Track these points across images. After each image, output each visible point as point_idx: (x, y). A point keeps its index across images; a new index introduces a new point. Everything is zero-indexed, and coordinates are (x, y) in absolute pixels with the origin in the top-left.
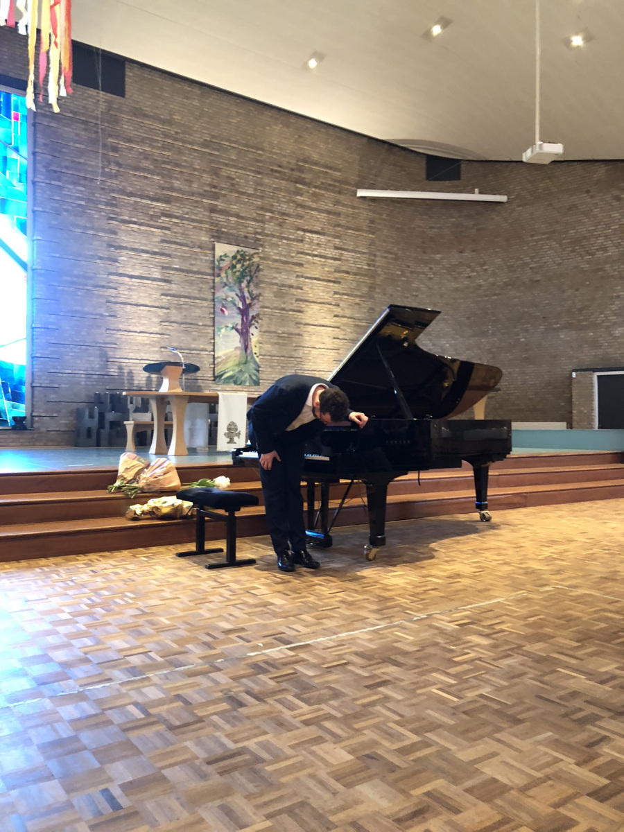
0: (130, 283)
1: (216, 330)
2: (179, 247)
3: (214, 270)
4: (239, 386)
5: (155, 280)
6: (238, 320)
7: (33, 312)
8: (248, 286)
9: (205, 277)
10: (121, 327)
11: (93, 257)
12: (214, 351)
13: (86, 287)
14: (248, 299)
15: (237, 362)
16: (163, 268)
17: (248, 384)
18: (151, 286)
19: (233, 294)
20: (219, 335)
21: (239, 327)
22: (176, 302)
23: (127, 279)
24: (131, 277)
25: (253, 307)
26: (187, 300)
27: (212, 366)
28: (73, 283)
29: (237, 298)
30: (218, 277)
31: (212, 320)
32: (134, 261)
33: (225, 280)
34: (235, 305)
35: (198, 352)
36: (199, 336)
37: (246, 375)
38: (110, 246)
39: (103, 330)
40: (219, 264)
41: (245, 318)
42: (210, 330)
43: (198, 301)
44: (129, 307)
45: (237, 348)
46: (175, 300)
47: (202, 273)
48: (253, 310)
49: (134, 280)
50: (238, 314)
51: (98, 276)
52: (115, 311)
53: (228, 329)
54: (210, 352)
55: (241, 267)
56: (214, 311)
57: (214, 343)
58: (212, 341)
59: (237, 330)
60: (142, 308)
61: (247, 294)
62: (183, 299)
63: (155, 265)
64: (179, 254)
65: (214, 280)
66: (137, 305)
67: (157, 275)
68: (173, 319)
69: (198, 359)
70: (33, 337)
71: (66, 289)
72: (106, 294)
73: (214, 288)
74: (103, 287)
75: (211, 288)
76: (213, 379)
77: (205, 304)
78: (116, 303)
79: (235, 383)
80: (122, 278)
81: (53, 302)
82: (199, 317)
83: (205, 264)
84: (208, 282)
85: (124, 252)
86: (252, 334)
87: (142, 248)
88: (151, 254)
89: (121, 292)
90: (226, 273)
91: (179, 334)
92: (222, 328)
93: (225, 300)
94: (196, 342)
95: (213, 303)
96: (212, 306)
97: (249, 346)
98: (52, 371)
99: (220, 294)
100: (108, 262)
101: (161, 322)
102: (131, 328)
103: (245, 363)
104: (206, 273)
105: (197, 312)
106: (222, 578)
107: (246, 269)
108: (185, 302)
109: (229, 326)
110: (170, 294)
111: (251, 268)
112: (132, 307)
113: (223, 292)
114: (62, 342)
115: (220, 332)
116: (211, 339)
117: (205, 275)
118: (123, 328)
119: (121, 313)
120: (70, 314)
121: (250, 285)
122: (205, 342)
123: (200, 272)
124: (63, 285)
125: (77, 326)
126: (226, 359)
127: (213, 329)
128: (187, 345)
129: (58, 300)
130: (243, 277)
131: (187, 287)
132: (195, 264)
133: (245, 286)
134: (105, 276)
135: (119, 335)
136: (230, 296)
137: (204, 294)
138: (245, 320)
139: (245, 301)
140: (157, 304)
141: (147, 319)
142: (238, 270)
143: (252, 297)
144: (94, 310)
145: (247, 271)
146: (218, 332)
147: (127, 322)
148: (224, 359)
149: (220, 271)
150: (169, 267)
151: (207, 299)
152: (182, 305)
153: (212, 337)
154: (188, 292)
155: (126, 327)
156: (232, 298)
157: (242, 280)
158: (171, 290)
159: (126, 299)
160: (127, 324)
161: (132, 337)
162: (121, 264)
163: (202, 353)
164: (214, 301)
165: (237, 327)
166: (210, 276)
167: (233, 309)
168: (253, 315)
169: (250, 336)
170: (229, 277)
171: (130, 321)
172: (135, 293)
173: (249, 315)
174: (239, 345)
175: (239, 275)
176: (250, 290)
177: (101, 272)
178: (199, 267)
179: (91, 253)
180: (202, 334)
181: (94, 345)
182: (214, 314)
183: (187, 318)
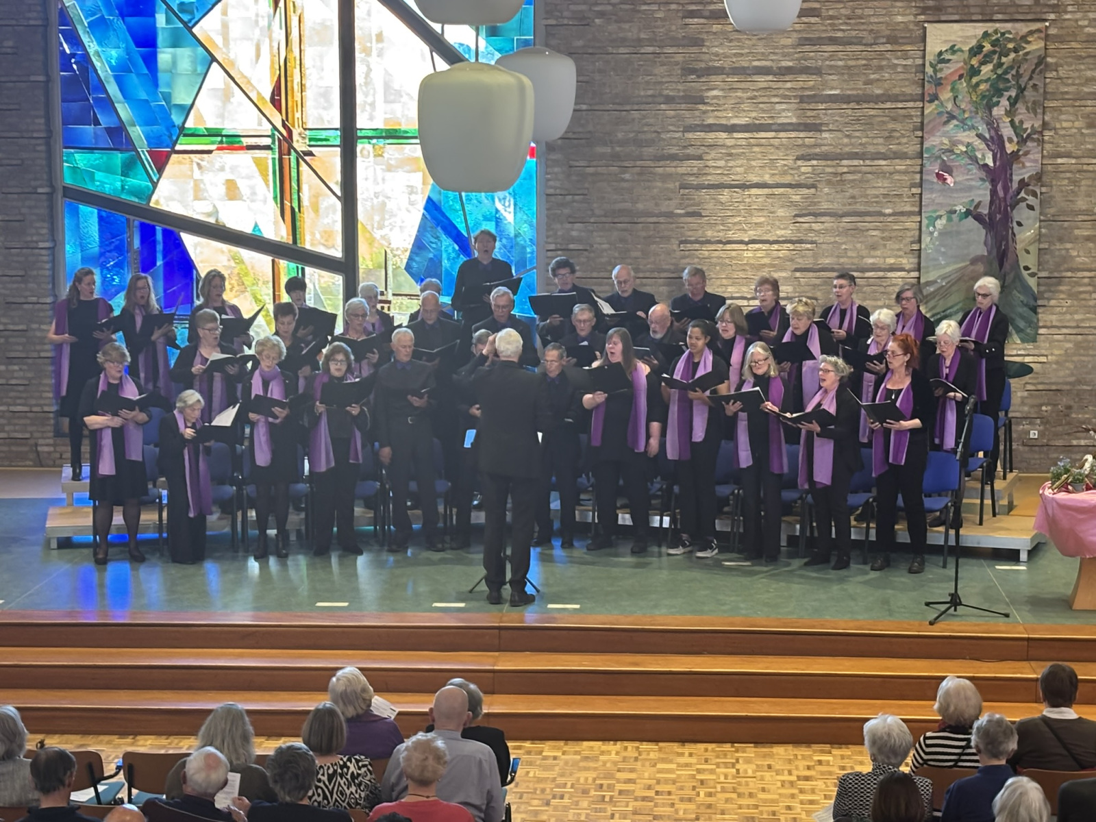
0: (730, 142)
1: (925, 222)
2: (841, 48)
3: (923, 87)
5: (784, 128)
6: (982, 194)
8: (1010, 113)
10: (709, 233)
11: (653, 99)
12: (919, 270)
13: (639, 163)
14: (1010, 140)
16: (802, 99)
18: (776, 142)
19: (968, 136)
20: (932, 233)
21: (984, 210)
22: (830, 170)
23: (724, 135)
24: (731, 129)
25: (1022, 159)
26: (856, 162)
28: (614, 157)
29: (978, 143)
30: (931, 101)
31: (917, 198)
32: (739, 94)
33: (950, 106)
34: (974, 159)
35: (881, 274)
36: (883, 238)
38: (688, 71)
39: (674, 245)
40: (935, 71)
41: (999, 187)
42: (911, 223)
43: (883, 162)
44: (726, 192)
45: (974, 261)
46: (828, 167)
47: (895, 98)
48: (1024, 166)
49: (736, 135)
50: (982, 179)
51: (663, 136)
52: (699, 205)
53: (954, 216)
54: (909, 271)
55: (994, 71)
56: (921, 180)
57: (920, 250)
58: (916, 247)
59: (978, 218)
60: (754, 191)
61: (1007, 132)
62: (845, 162)
63: (785, 97)
64: (840, 63)
65: (923, 108)
66: (744, 186)
67: (789, 117)
68: (825, 206)
69: (882, 289)
71: (600, 170)
72: (680, 170)
73: (921, 127)
74: (673, 157)
75: (915, 130)
77: (901, 165)
78: (700, 187)
80: (712, 135)
81: (577, 198)
82: (885, 196)
83: (902, 76)
84: (910, 117)
85: (717, 80)
86: (1019, 224)
87: (756, 63)
88: (775, 75)
89: (711, 163)
90: (953, 89)
91: (837, 239)
92: (940, 217)
94: (878, 253)
96: (918, 169)
97: (1011, 249)
99: (936, 141)
100: (683, 106)
101: (796, 216)
102: (731, 235)
104: (904, 94)
105: (881, 186)
107: (1006, 72)
108: (852, 168)
109: (957, 208)
110: (816, 155)
111: (1019, 67)
112: (735, 192)
113: (945, 134)
114: (595, 275)
115: (934, 227)
116: (912, 243)
117: (902, 101)
118: (714, 237)
119: (710, 206)
120: (610, 220)
121: (1017, 109)
122: (899, 250)
123: (889, 96)
124: (595, 163)
125: (622, 240)
126: (948, 285)
127: (919, 220)
128: (856, 261)
129: (586, 195)
130: (999, 93)
131: (857, 134)
132: (878, 80)
133: (1003, 113)
134: (677, 135)
135: (705, 251)
136: (962, 143)
137: (899, 144)
138: (1001, 194)
139: (1003, 148)
140: (787, 179)
141: (765, 213)
142: (984, 78)
143: (1022, 136)
144: (657, 205)
145: (1009, 76)
146: (928, 227)
147: (722, 224)
148: (944, 284)
149: (938, 88)
150: (814, 96)
151: (906, 153)
152: (844, 175)
153: (917, 238)
154: (861, 144)
155: (721, 234)
156: (968, 145)
157: (995, 99)
158: (821, 145)
159: (719, 177)
160: (722, 228)
161: (734, 254)
162: (712, 105)
163: (890, 274)
164: (922, 157)
165: (979, 210)
166: (915, 101)
167: (969, 170)
168: (1021, 177)
169: (1012, 228)
170: (960, 97)
171: (730, 221)
172: (739, 162)
173: (1011, 180)
174: (982, 251)
175: (988, 90)
176: (1017, 120)
177: (671, 128)
178: (886, 85)
179: (650, 93)
180: (894, 234)
181: (656, 275)
182: (921, 186)
183: (856, 203)
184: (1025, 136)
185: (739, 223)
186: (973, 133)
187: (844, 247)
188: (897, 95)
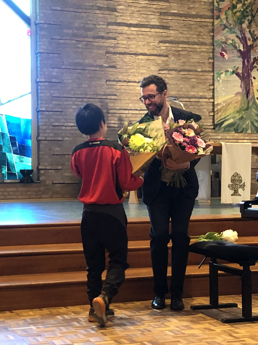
0: (128, 32)
1: (216, 75)
3: (213, 12)
4: (241, 134)
5: (153, 27)
6: (239, 63)
7: (37, 67)
8: (249, 26)
9: (204, 20)
10: (120, 77)
11: (92, 7)
12: (213, 98)
13: (86, 39)
14: (249, 40)
15: (238, 109)
16: (161, 14)
17: (249, 131)
18: (150, 34)
19: (233, 36)
20: (219, 81)
21: (240, 71)
22: (174, 49)
23: (126, 28)
24: (130, 25)
25: (255, 48)
26: (185, 46)
27: (212, 114)
28: (74, 35)
29: (237, 40)
30: (217, 19)
31: (211, 65)
32: (133, 9)
33: (225, 22)
34: (235, 47)
35: (197, 100)
36: (197, 83)
37: (248, 122)
39: (103, 82)
40: (218, 5)
41: (246, 61)
42: (209, 76)
43: (196, 46)
44: (128, 57)
45: (237, 94)
46: (173, 47)
47: (201, 17)
48: (255, 52)
49: (132, 29)
50: (238, 57)
51: (97, 26)
52: (115, 62)
53: (228, 73)
54: (209, 99)
55: (242, 7)
56: (213, 56)
57: (214, 89)
58: (212, 87)
59: (238, 74)
60: (141, 57)
61: (248, 35)
62: (181, 45)
63: (153, 12)
65: (213, 22)
66: (136, 54)
67: (155, 22)
68: (172, 66)
69: (197, 107)
70: (37, 92)
71: (67, 41)
72: (106, 44)
73: (213, 31)
74: (102, 37)
75: (210, 32)
76: (212, 127)
77: (204, 48)
78: (115, 53)
79: (236, 131)
80: (121, 28)
81: (55, 55)
82: (198, 62)
83: (204, 7)
84: (207, 26)
85: (122, 1)
86: (254, 78)
89: (120, 42)
90: (226, 14)
91: (178, 82)
92: (222, 73)
93: (225, 43)
94: (195, 90)
95: (212, 47)
96: (211, 51)
97: (251, 91)
98: (56, 124)
99: (219, 38)
100: (107, 12)
101: (159, 70)
102: (131, 78)
103: (247, 109)
104: (204, 16)
105: (195, 58)
106: (236, 333)
107: (247, 8)
108: (183, 49)
109: (229, 70)
110: (168, 41)
111: (252, 6)
112: (132, 57)
113: (223, 35)
114: (65, 95)
115: (220, 78)
116: (210, 85)
117: (204, 18)
118: (123, 79)
119: (120, 63)
120: (72, 67)
121: (252, 25)
122: (205, 88)
123: (198, 15)
124: (65, 38)
125: (78, 78)
126: (226, 106)
127: (213, 75)
128: (186, 93)
129: (60, 54)
130: (244, 17)
131: (185, 32)
132: (193, 8)
133: (246, 27)
134: (104, 27)
135: (118, 85)
136: (230, 39)
137: (203, 38)
138: (246, 63)
139: (247, 43)
140: (155, 52)
141: (146, 68)
142: (238, 10)
143: (254, 38)
144: (95, 61)
145: (248, 10)
146: (217, 77)
147: (126, 73)
148: (224, 105)
149: (220, 13)
150: (166, 12)
151: (206, 43)
152: (180, 52)
153: (212, 83)
154: (187, 37)
155: (126, 78)
156: (233, 40)
157: (243, 20)
158: (169, 37)
159: (124, 49)
160: (126, 74)
161: (131, 88)
162: (120, 13)
163: (201, 100)
164: (213, 45)
165: (238, 71)
166: (210, 18)
167: (233, 52)
168: (255, 57)
169: (251, 80)
170: (229, 18)
171: (130, 71)
172: (133, 42)
173: (250, 58)
174: (240, 90)
175: (240, 16)
176: (252, 31)
177: (101, 23)
178: (197, 10)
179: (91, 4)
180: (202, 81)
181: (95, 96)
182: (213, 59)
183: (186, 65)
184: (255, 38)
185: (134, 73)
186: (234, 35)
187: (181, 86)
188: (202, 15)
